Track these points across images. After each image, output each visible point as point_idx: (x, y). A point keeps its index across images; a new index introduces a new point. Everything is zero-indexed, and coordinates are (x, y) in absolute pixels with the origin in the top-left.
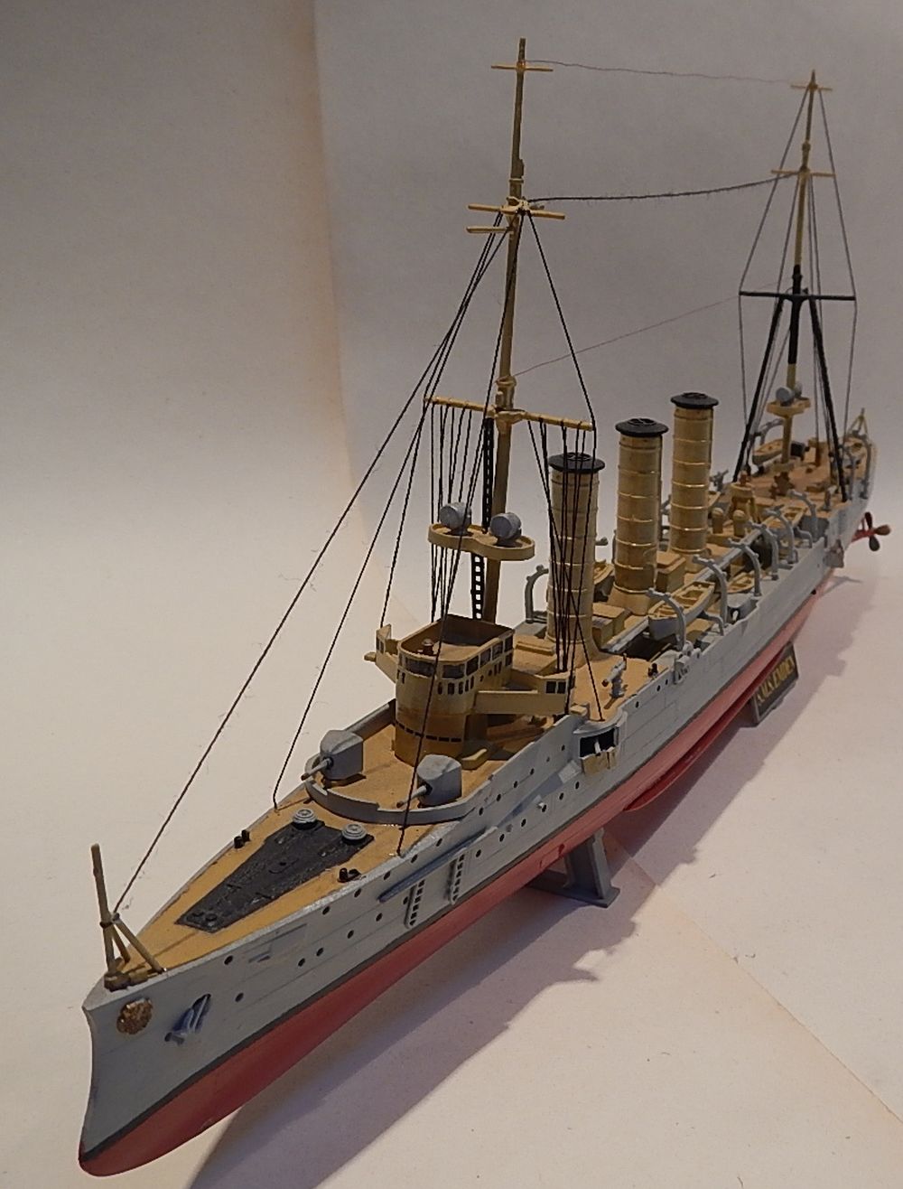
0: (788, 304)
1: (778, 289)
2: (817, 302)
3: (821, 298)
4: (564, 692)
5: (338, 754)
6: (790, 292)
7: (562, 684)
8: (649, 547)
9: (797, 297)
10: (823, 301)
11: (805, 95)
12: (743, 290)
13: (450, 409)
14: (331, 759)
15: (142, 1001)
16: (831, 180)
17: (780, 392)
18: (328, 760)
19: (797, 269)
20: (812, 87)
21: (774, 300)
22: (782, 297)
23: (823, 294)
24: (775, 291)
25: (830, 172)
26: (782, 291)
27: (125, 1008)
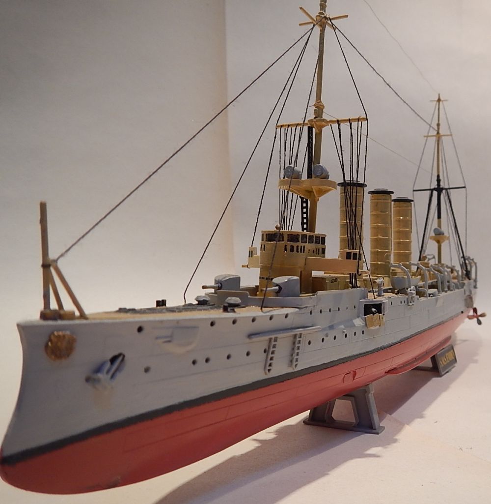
0: (435, 193)
1: (431, 186)
2: (449, 190)
3: (450, 189)
4: (356, 259)
5: (225, 281)
6: (436, 187)
7: (355, 254)
8: (387, 252)
9: (439, 190)
10: (451, 190)
11: (436, 104)
12: (415, 189)
13: (290, 128)
14: (221, 284)
15: (68, 333)
16: (450, 137)
17: (435, 230)
18: (219, 284)
19: (438, 176)
20: (439, 100)
21: (428, 192)
22: (432, 190)
23: (451, 187)
24: (429, 188)
25: (449, 134)
26: (432, 187)
27: (53, 333)
